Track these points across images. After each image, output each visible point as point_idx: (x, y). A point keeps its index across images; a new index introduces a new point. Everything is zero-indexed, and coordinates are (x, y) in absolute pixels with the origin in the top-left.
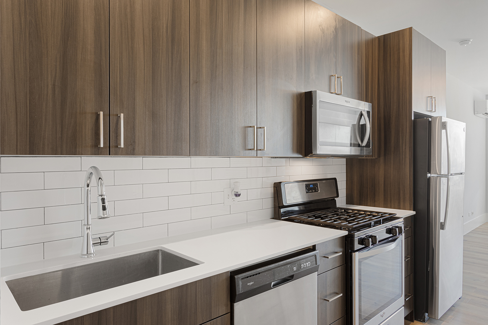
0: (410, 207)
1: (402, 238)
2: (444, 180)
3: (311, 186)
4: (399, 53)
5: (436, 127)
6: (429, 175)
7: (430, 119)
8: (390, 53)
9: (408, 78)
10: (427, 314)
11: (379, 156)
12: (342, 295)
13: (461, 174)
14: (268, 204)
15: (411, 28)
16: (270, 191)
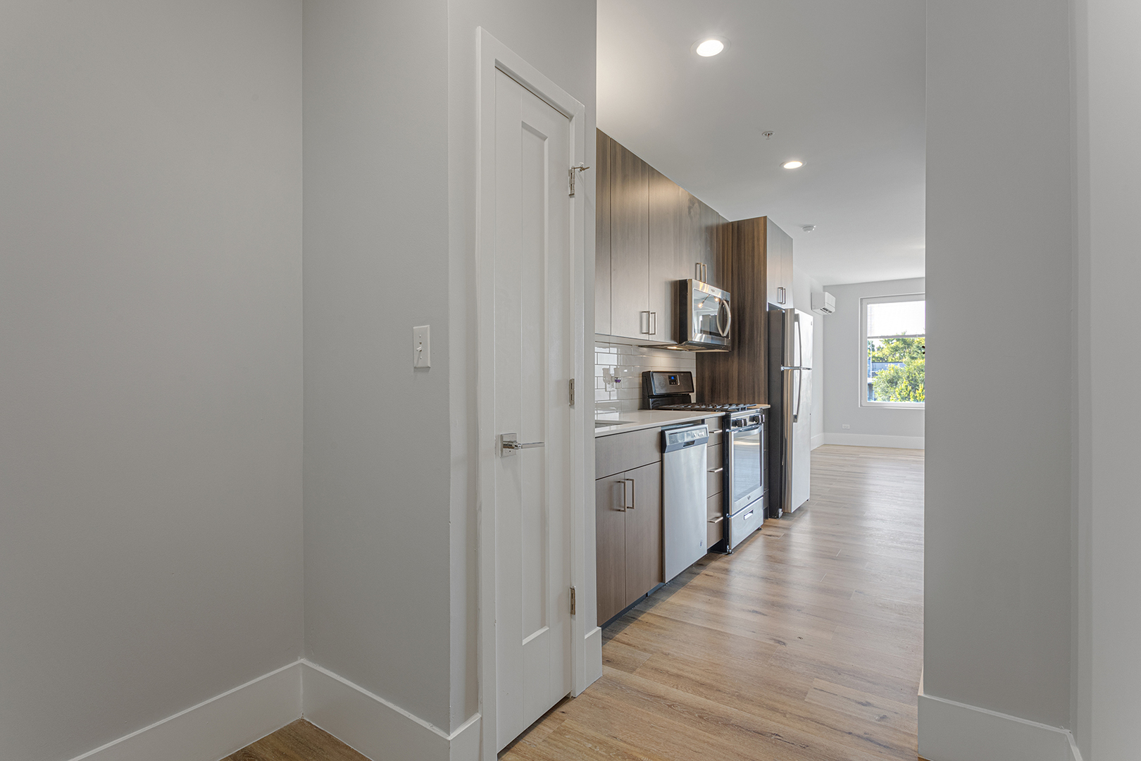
0: (765, 401)
1: (762, 427)
2: (796, 373)
3: (673, 378)
4: (754, 241)
5: (788, 318)
6: (782, 368)
7: (784, 311)
8: (745, 241)
9: (762, 269)
10: (780, 510)
11: (733, 349)
12: (722, 469)
13: (809, 369)
14: (636, 394)
15: (766, 217)
16: (638, 381)
